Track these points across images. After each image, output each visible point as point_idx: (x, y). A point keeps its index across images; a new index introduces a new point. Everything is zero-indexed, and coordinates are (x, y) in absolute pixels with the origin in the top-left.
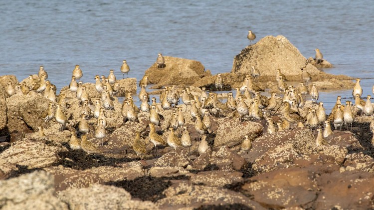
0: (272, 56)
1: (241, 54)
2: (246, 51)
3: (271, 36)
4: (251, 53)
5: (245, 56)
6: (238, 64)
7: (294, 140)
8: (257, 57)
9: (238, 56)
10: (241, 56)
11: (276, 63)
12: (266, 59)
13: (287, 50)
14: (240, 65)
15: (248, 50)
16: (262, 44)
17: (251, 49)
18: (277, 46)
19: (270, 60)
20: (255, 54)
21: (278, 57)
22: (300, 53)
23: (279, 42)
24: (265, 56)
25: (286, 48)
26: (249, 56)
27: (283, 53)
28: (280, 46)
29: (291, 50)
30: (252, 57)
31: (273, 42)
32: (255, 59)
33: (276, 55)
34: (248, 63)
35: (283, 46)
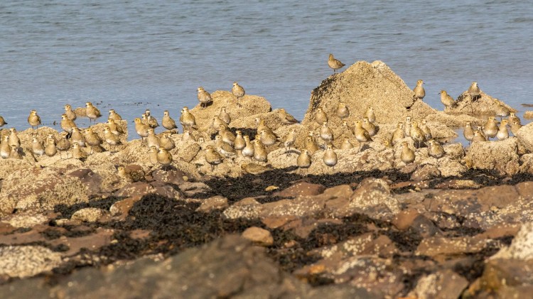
0: (364, 89)
1: (321, 87)
2: (327, 84)
3: (362, 62)
4: (333, 86)
5: (325, 89)
6: (316, 101)
7: (53, 191)
8: (341, 91)
9: (316, 90)
10: (321, 89)
11: (369, 100)
12: (354, 94)
13: (386, 81)
14: (319, 102)
15: (330, 81)
16: (350, 72)
17: (333, 80)
18: (371, 76)
19: (361, 94)
20: (339, 87)
21: (372, 90)
22: (405, 85)
23: (375, 70)
24: (354, 90)
25: (385, 77)
26: (330, 90)
27: (380, 85)
28: (376, 76)
29: (392, 82)
30: (335, 91)
31: (365, 70)
32: (338, 94)
33: (369, 88)
34: (329, 100)
35: (381, 76)
